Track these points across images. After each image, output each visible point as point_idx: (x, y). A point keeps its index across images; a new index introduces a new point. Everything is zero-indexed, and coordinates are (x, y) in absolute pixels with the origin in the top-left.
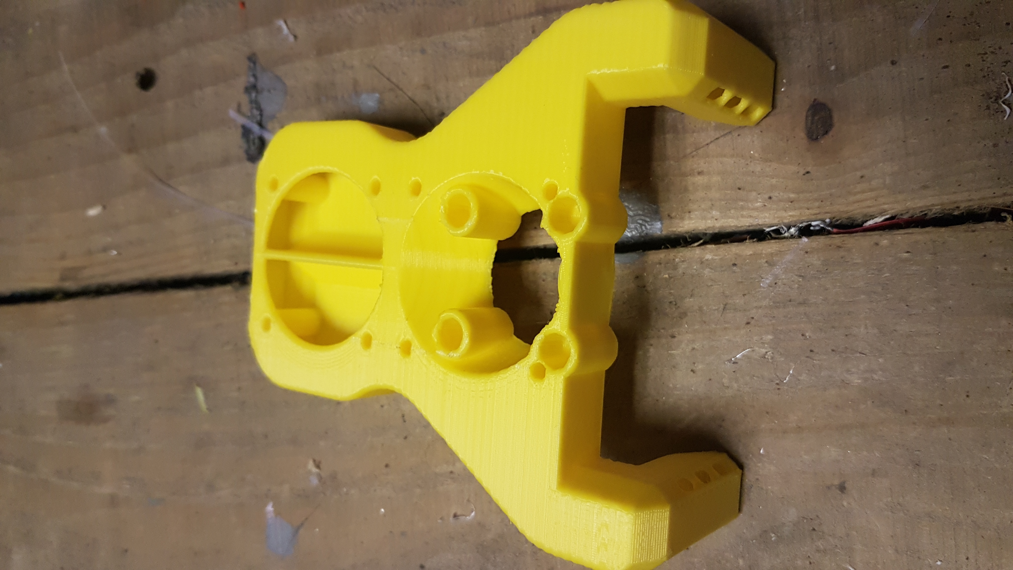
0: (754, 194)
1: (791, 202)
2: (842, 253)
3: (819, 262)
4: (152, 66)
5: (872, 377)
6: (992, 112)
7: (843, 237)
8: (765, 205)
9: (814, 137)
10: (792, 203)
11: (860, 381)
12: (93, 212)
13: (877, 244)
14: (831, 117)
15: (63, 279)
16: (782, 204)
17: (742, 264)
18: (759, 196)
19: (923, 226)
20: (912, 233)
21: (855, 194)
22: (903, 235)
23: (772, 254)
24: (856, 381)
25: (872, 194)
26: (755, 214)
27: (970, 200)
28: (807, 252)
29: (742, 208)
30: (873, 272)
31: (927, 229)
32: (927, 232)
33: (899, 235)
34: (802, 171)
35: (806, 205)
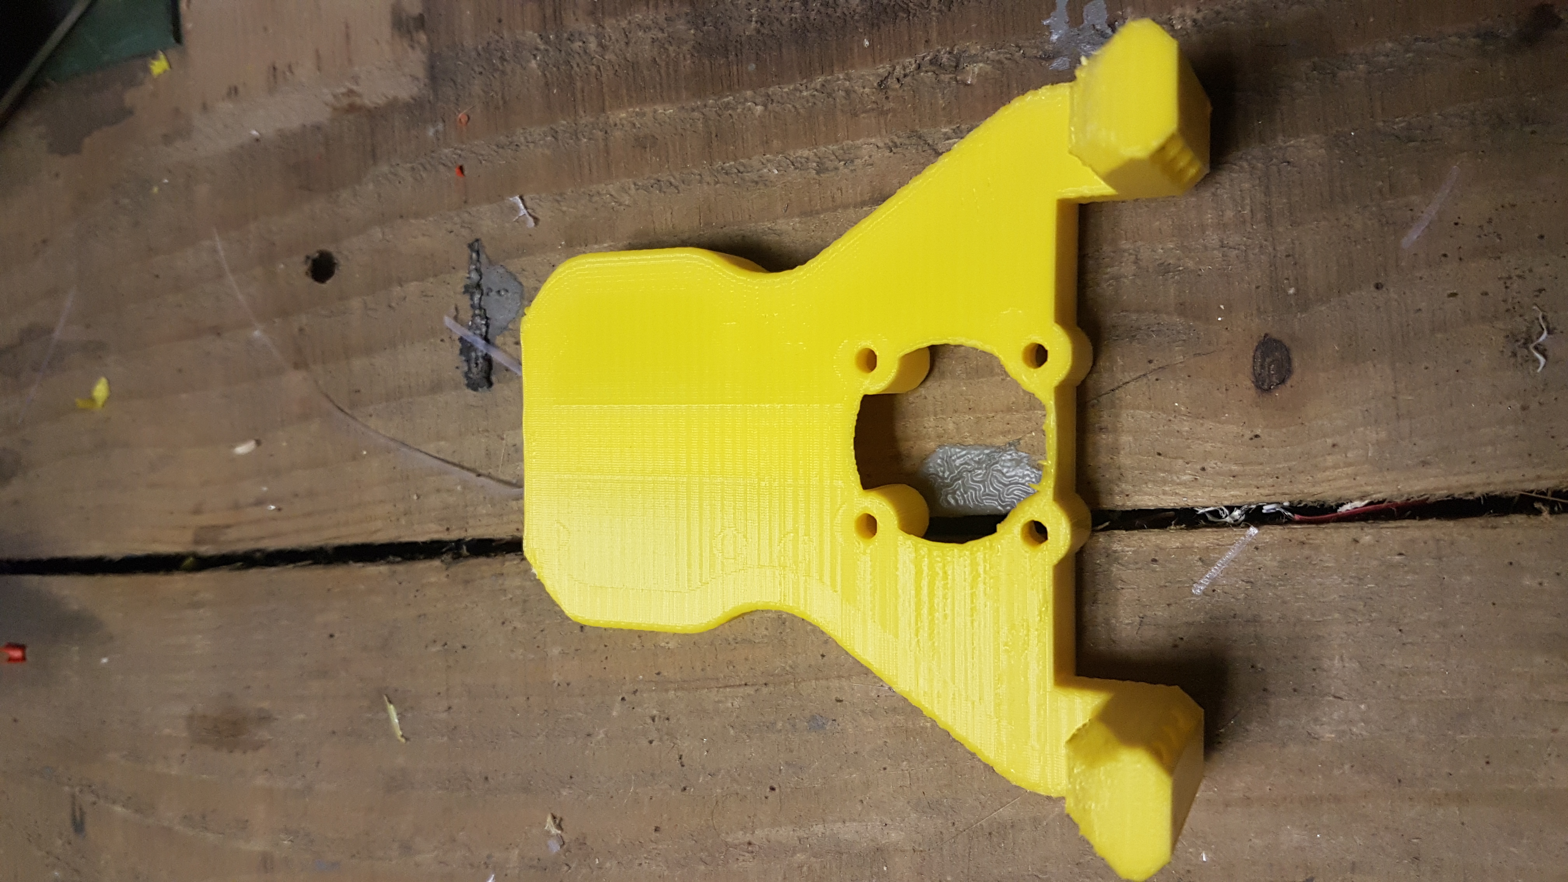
0: (1180, 462)
1: (1234, 477)
2: (1306, 552)
3: (1275, 564)
4: (331, 248)
5: (1350, 730)
6: (1519, 360)
7: (1309, 528)
8: (1196, 479)
9: (1266, 387)
10: (1235, 479)
11: (1333, 736)
12: (242, 449)
13: (1356, 541)
14: (1289, 360)
15: (197, 542)
16: (1220, 479)
17: (1166, 561)
18: (1187, 466)
19: (1423, 517)
20: (1407, 527)
21: (1325, 469)
22: (1394, 530)
23: (1208, 548)
24: (1328, 735)
25: (1350, 470)
26: (1182, 490)
27: (1489, 484)
28: (1257, 548)
29: (1165, 482)
30: (1352, 580)
31: (1429, 522)
32: (1428, 527)
33: (1388, 530)
34: (1248, 434)
35: (1255, 483)
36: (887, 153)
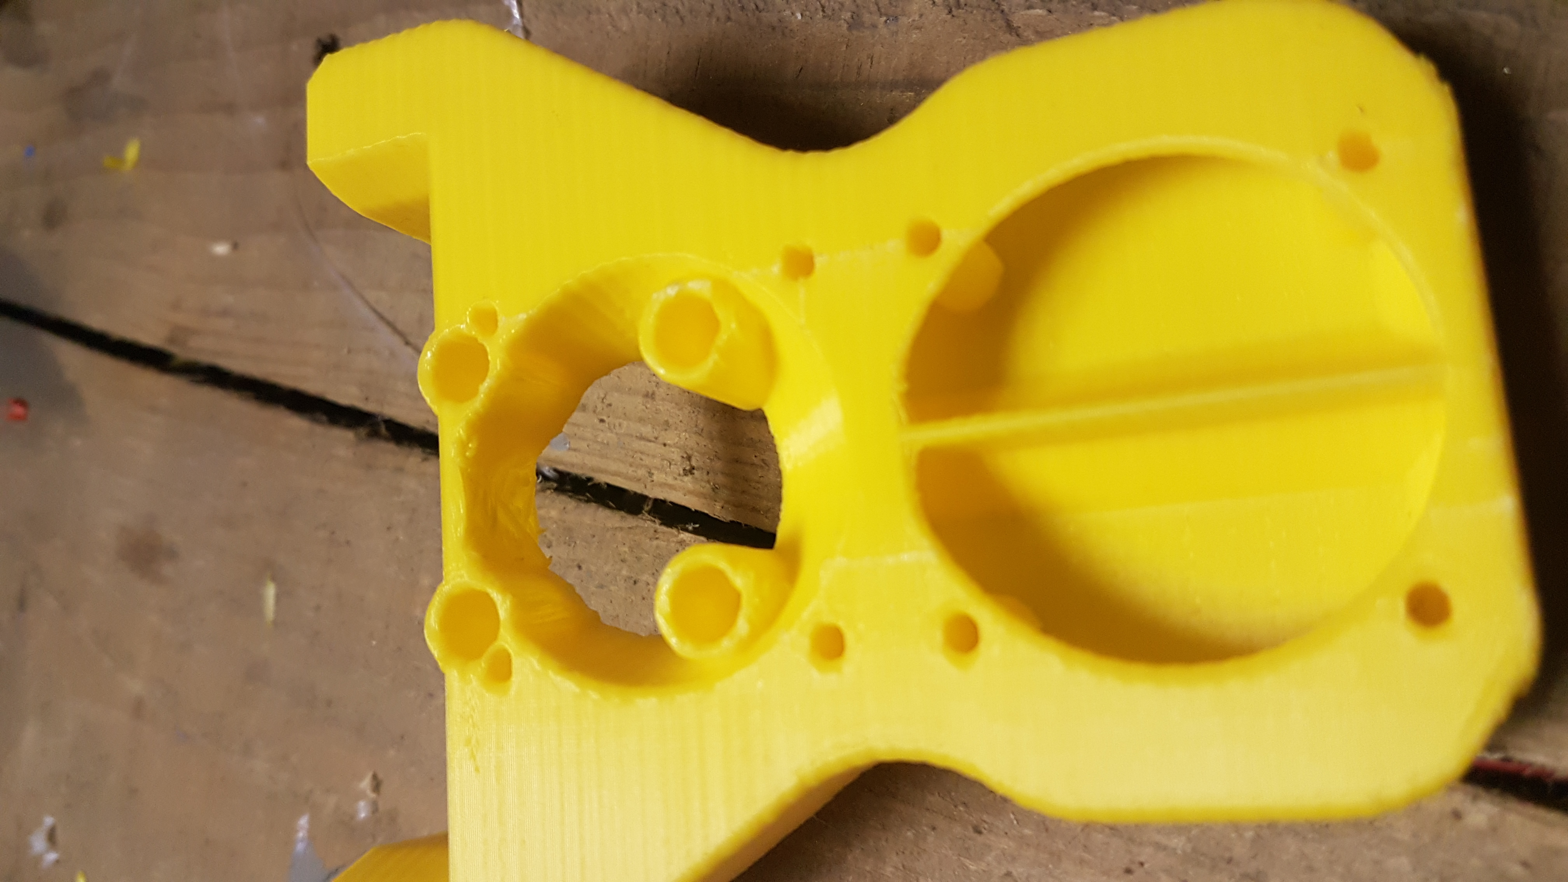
12: (221, 249)
36: (944, 15)
